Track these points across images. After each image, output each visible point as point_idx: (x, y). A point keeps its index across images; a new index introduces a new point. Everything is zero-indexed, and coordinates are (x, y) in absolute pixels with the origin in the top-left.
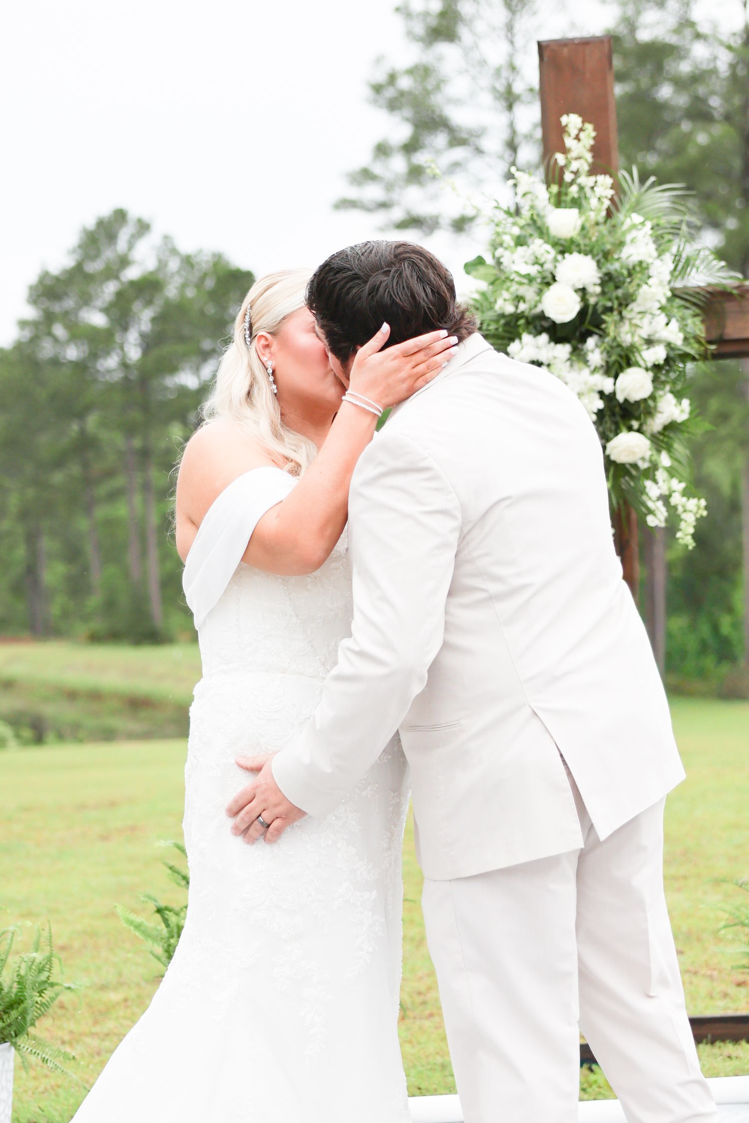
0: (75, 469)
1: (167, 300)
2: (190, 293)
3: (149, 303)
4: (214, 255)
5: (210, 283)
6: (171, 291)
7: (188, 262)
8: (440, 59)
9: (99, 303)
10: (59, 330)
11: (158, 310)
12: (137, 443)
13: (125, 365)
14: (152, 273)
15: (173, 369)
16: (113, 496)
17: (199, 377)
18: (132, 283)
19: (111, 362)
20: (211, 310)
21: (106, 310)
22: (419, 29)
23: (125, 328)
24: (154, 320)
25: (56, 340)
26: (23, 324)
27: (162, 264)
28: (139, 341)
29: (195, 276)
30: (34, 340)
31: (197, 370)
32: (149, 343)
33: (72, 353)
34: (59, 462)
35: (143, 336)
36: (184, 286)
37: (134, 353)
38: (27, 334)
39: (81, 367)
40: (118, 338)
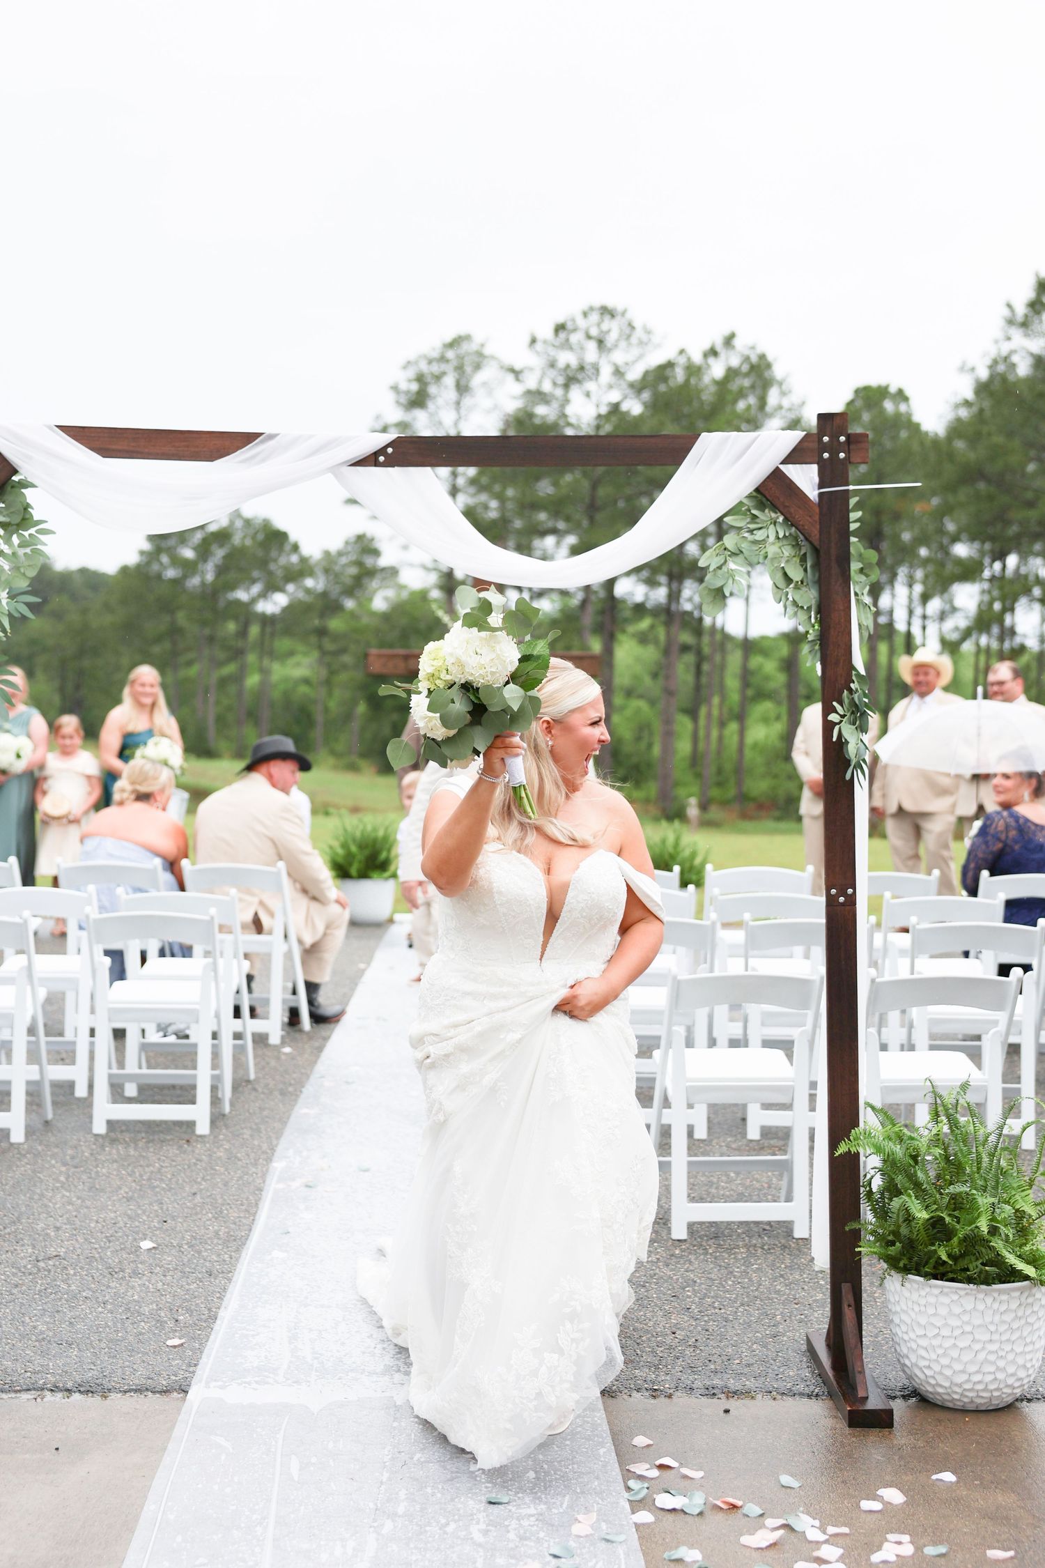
0: (167, 645)
1: (233, 545)
2: (248, 542)
3: (221, 546)
4: (265, 520)
5: (260, 537)
6: (237, 540)
7: (248, 522)
8: (414, 419)
9: (190, 544)
10: (165, 559)
11: (228, 551)
12: (207, 631)
13: (203, 584)
14: (225, 529)
15: (233, 587)
16: (189, 663)
17: (248, 593)
18: (212, 534)
19: (195, 581)
20: (260, 553)
21: (195, 549)
22: (403, 399)
23: (205, 561)
24: (225, 558)
25: (161, 564)
26: (142, 553)
27: (232, 523)
28: (213, 569)
29: (251, 531)
30: (148, 563)
31: (247, 589)
32: (221, 570)
33: (171, 573)
34: (158, 639)
35: (217, 566)
36: (245, 537)
37: (210, 577)
38: (144, 559)
39: (175, 582)
40: (200, 566)
